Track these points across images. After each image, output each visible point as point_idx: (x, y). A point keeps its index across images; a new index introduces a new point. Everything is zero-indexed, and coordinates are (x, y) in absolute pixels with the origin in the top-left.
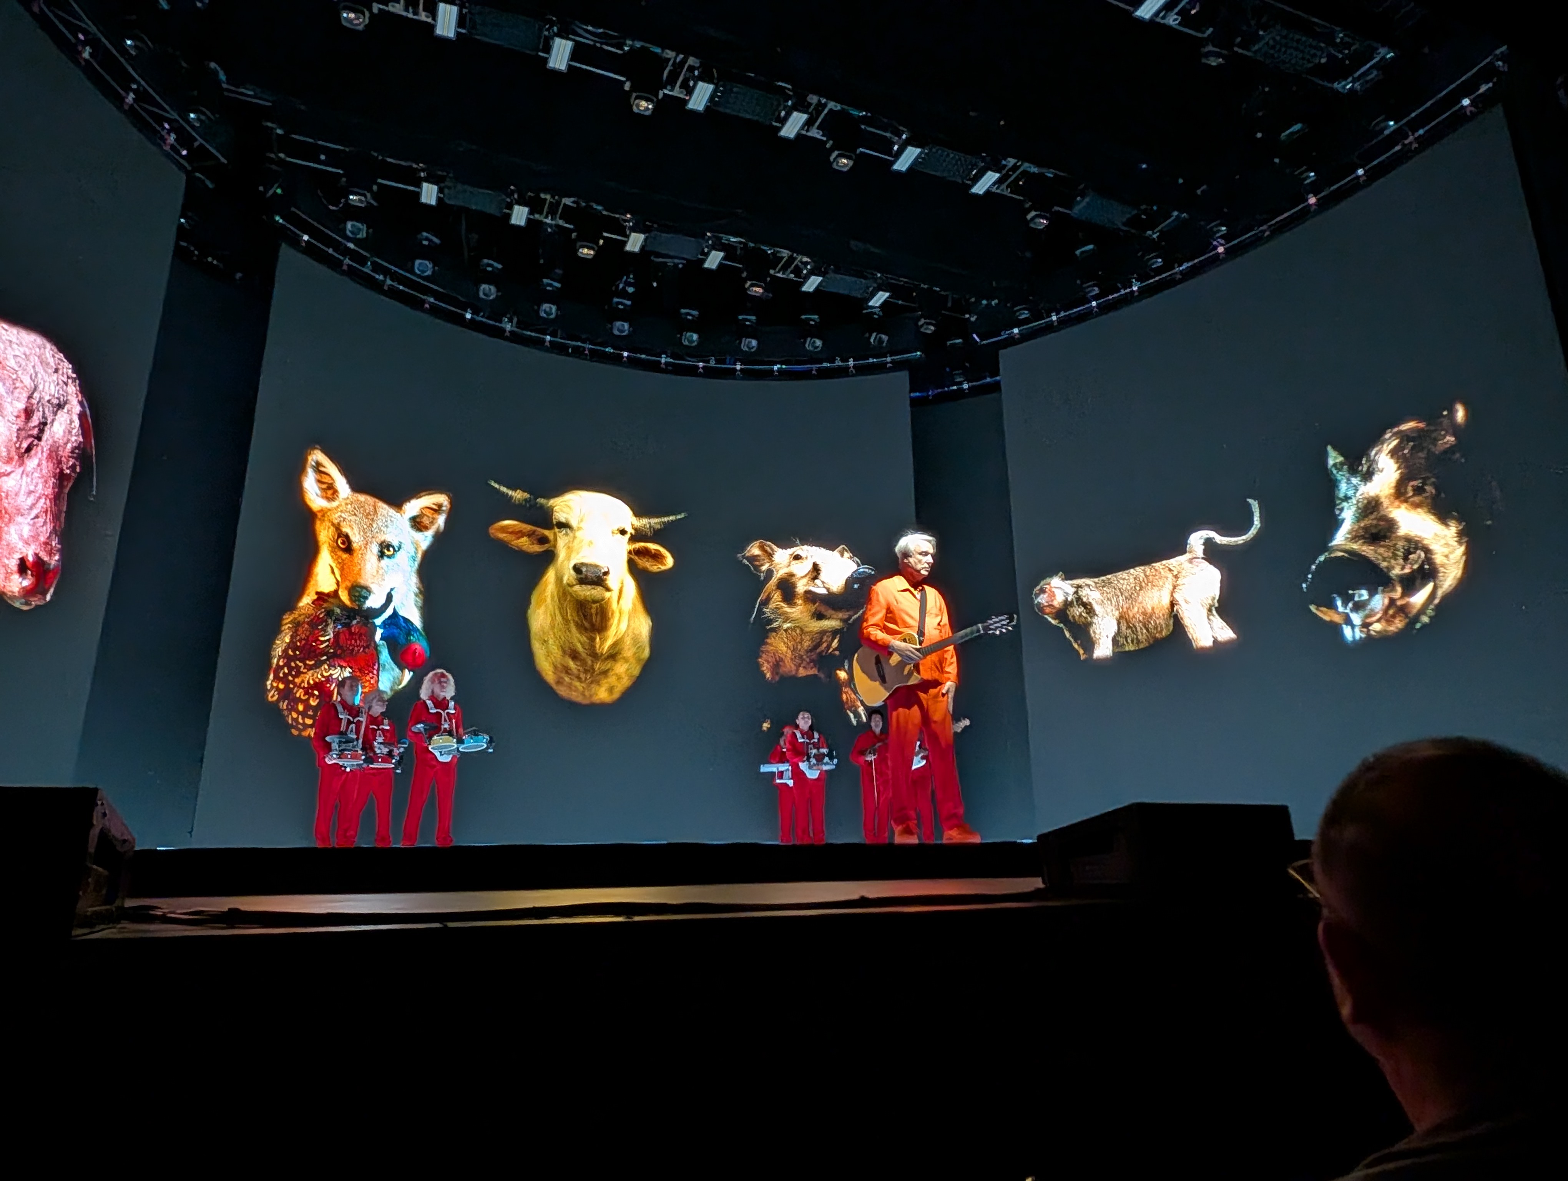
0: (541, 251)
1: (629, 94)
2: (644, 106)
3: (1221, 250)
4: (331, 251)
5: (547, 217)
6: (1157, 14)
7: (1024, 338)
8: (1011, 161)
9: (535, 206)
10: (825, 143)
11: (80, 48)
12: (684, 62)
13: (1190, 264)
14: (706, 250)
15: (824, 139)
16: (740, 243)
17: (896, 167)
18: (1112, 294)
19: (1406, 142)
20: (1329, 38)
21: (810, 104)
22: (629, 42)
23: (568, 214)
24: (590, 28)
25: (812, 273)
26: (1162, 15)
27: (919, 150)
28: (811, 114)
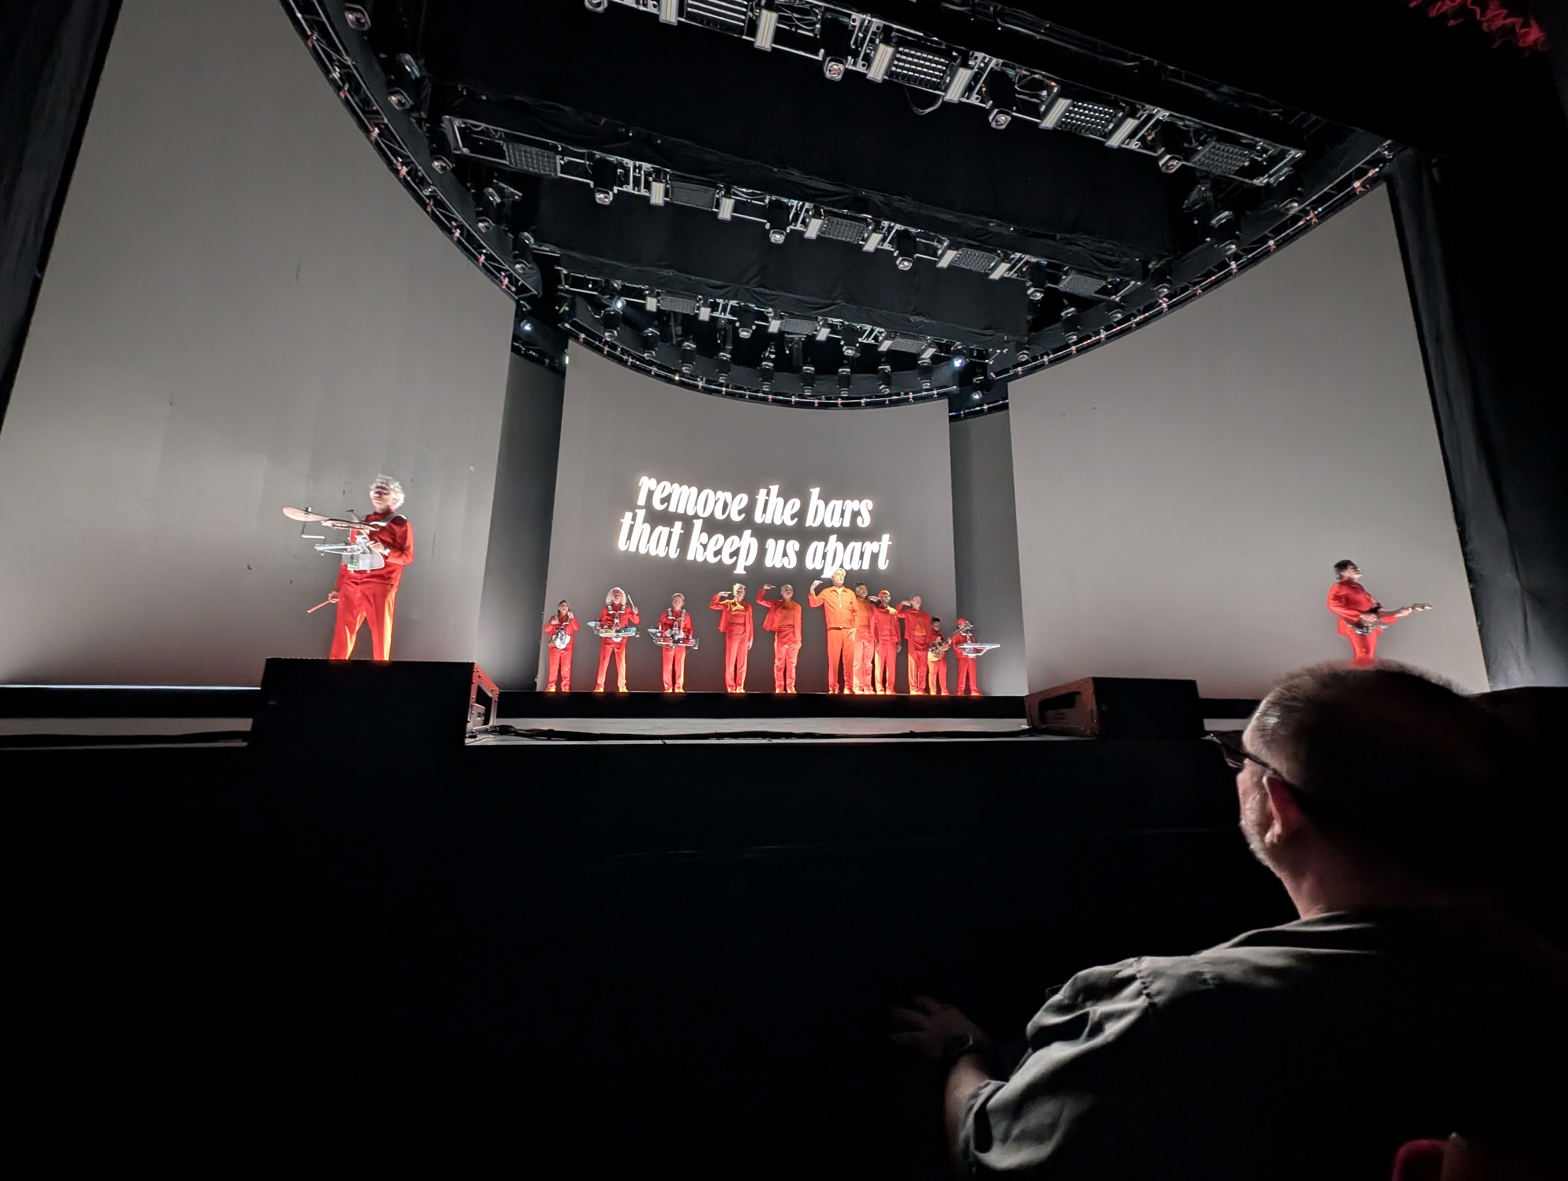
0: (718, 335)
1: (769, 231)
2: (777, 238)
3: (1164, 305)
4: (597, 343)
5: (721, 314)
6: (1123, 143)
7: (1026, 373)
8: (1018, 255)
9: (714, 307)
10: (892, 252)
11: (454, 231)
12: (802, 207)
13: (1142, 317)
14: (818, 328)
15: (893, 250)
16: (840, 322)
17: (940, 265)
18: (1086, 341)
19: (1308, 218)
20: (1251, 147)
21: (883, 227)
22: (768, 197)
23: (734, 311)
24: (744, 190)
25: (886, 338)
26: (1126, 143)
27: (955, 252)
28: (884, 234)
